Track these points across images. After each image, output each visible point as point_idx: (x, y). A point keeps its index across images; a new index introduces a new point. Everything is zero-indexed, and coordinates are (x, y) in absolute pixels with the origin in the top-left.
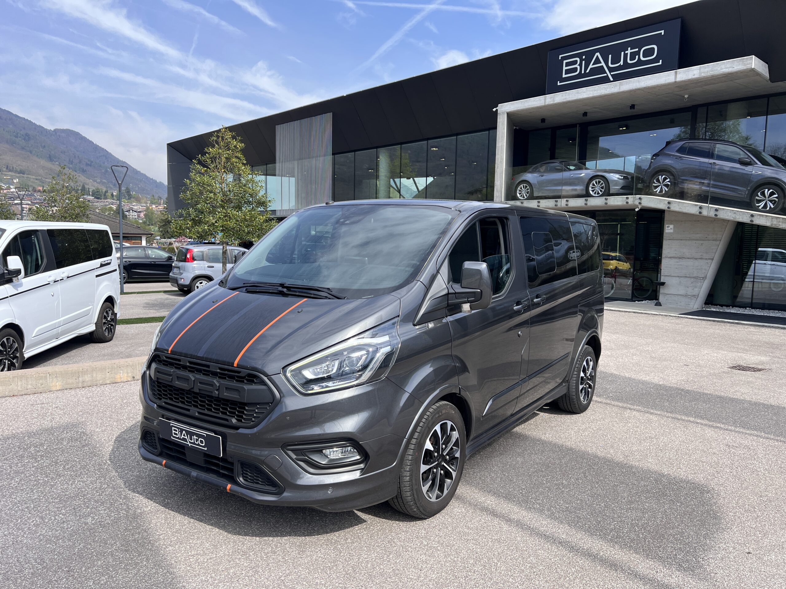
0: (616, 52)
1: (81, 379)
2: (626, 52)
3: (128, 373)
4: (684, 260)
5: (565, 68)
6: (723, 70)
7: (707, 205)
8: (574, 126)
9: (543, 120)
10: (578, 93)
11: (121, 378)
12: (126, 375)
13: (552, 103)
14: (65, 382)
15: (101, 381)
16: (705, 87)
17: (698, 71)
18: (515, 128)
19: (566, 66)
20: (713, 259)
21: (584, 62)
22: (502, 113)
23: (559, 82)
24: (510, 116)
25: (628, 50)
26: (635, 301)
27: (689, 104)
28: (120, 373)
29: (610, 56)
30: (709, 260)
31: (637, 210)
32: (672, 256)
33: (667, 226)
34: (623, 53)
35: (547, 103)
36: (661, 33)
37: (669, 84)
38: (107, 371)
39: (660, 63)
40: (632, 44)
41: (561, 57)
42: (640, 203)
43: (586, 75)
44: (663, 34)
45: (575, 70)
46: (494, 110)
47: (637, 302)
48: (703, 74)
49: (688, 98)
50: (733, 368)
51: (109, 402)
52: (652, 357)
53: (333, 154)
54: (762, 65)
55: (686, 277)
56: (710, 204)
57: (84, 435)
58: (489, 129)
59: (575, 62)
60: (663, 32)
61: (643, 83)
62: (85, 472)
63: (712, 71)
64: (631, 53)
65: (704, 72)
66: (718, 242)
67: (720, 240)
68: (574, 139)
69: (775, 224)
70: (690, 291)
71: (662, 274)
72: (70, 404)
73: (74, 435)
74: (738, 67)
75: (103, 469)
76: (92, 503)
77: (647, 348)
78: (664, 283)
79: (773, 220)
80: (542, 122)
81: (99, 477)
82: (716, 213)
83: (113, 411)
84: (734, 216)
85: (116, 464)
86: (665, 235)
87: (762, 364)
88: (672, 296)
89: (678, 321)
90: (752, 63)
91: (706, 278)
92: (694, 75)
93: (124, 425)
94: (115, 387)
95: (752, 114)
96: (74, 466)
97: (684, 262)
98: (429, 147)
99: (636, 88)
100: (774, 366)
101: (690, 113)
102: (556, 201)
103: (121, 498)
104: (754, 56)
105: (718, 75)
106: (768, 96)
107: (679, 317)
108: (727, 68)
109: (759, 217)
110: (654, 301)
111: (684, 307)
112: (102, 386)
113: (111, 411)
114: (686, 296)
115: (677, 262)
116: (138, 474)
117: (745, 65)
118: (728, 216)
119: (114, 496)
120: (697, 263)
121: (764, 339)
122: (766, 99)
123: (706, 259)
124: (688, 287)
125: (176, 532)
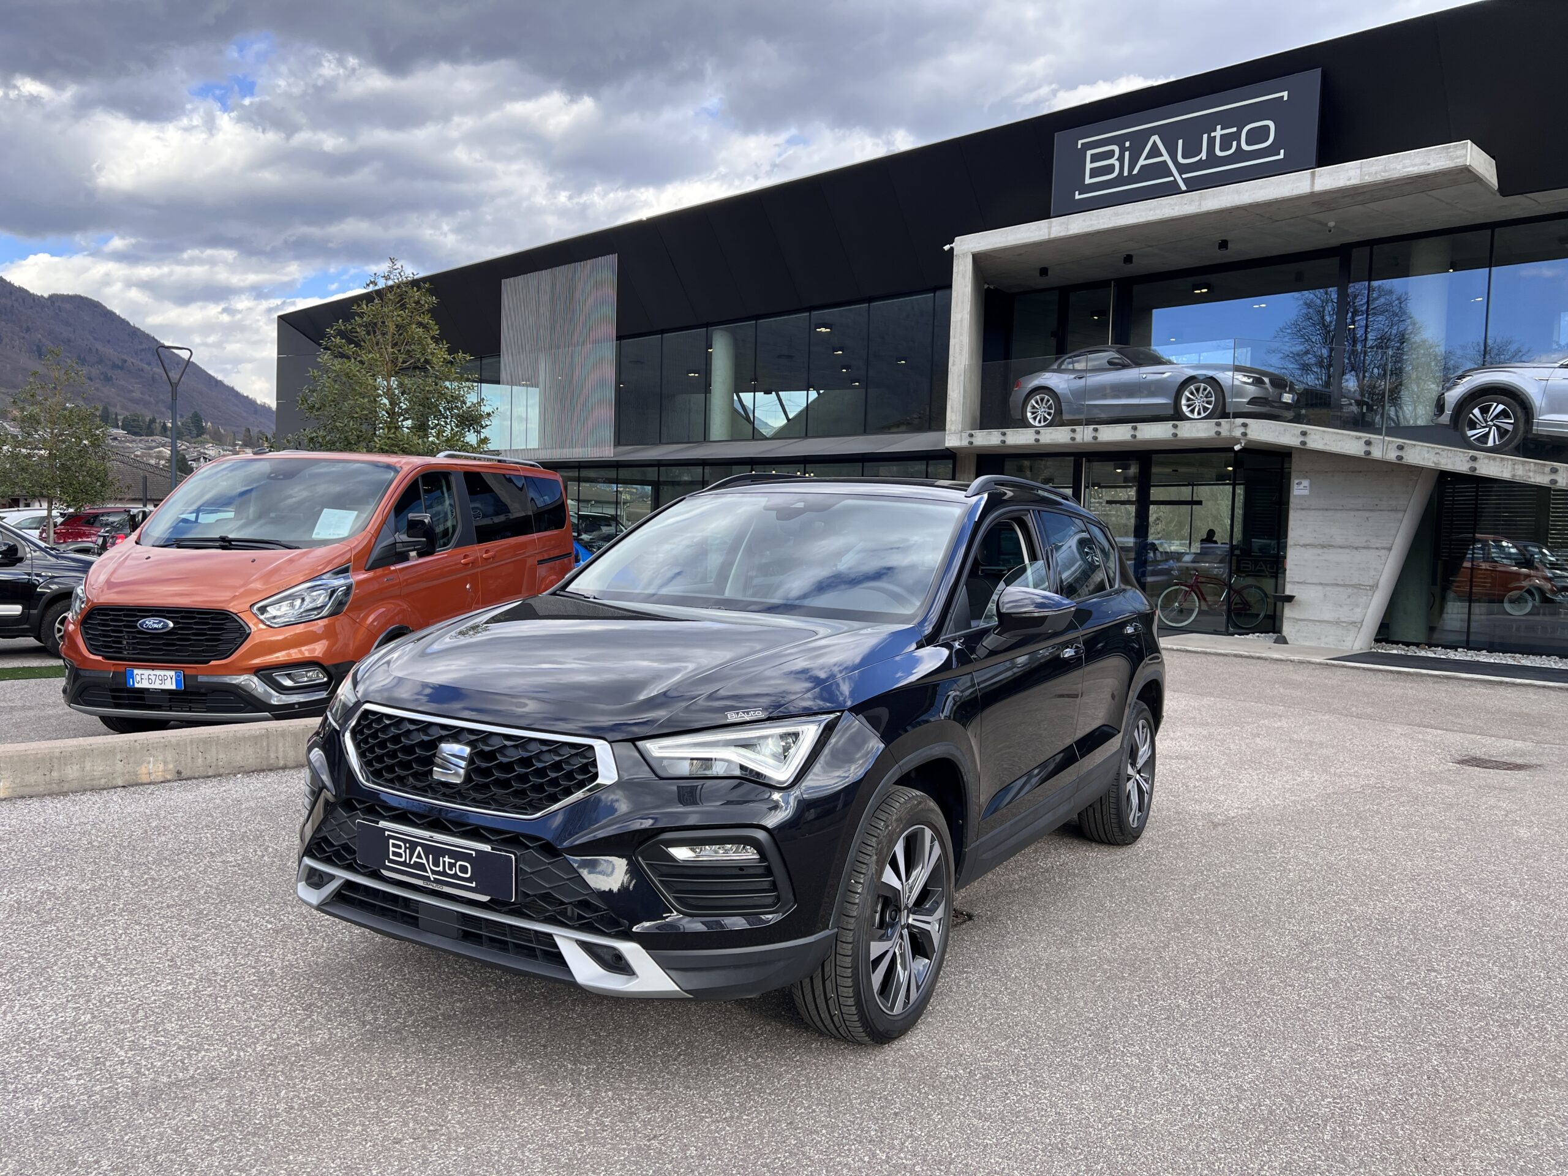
0: (1191, 134)
1: (55, 774)
2: (1213, 134)
3: (165, 763)
4: (1331, 551)
5: (1089, 166)
6: (1411, 169)
7: (1381, 437)
8: (1102, 284)
9: (1044, 271)
10: (1116, 214)
11: (150, 774)
12: (161, 766)
13: (1063, 234)
14: (18, 781)
15: (103, 781)
16: (1373, 205)
17: (1358, 171)
18: (986, 286)
19: (1091, 162)
20: (1390, 549)
21: (1127, 154)
22: (963, 254)
23: (1077, 193)
24: (979, 260)
25: (1215, 131)
26: (1233, 635)
27: (1335, 242)
28: (149, 762)
29: (1180, 142)
30: (1383, 551)
31: (1237, 448)
32: (1308, 542)
33: (1296, 481)
34: (1205, 136)
35: (1053, 236)
36: (1283, 97)
37: (1300, 198)
38: (119, 757)
39: (1281, 156)
40: (1225, 119)
41: (1082, 144)
42: (1245, 434)
43: (1132, 179)
44: (1285, 98)
45: (1110, 169)
46: (947, 247)
47: (1236, 636)
48: (1366, 178)
49: (1334, 227)
50: (1462, 762)
51: (117, 826)
52: (1294, 741)
53: (619, 338)
54: (1485, 160)
55: (1337, 585)
56: (1387, 435)
57: (49, 899)
58: (934, 290)
59: (1110, 154)
60: (1285, 94)
61: (1247, 194)
62: (41, 983)
63: (1385, 171)
64: (1222, 136)
65: (1369, 174)
66: (1400, 515)
67: (1405, 511)
68: (1103, 313)
69: (1520, 476)
70: (1344, 614)
71: (1288, 579)
72: (24, 830)
73: (25, 897)
74: (1438, 164)
75: (86, 977)
76: (50, 1059)
77: (1279, 724)
78: (1293, 597)
79: (1516, 467)
80: (1041, 275)
81: (74, 996)
82: (1399, 453)
83: (126, 844)
84: (1435, 460)
85: (120, 964)
86: (1292, 499)
87: (1521, 756)
88: (1309, 624)
89: (1326, 673)
90: (1466, 156)
91: (1377, 587)
92: (1350, 179)
93: (146, 876)
94: (134, 793)
95: (1456, 265)
96: (16, 970)
97: (1333, 556)
98: (813, 327)
99: (1234, 204)
100: (1544, 760)
101: (1338, 258)
102: (1074, 431)
103: (122, 1048)
104: (1469, 141)
105: (1398, 180)
106: (1493, 226)
107: (1327, 664)
108: (1415, 165)
109: (1486, 461)
110: (1271, 634)
111: (1333, 647)
112: (105, 792)
113: (120, 845)
114: (1337, 623)
115: (1319, 555)
116: (170, 988)
117: (1451, 159)
118: (1424, 459)
119: (105, 1042)
120: (1360, 556)
121: (1510, 708)
122: (1489, 232)
123: (1377, 548)
124: (1341, 606)
125: (254, 1134)
